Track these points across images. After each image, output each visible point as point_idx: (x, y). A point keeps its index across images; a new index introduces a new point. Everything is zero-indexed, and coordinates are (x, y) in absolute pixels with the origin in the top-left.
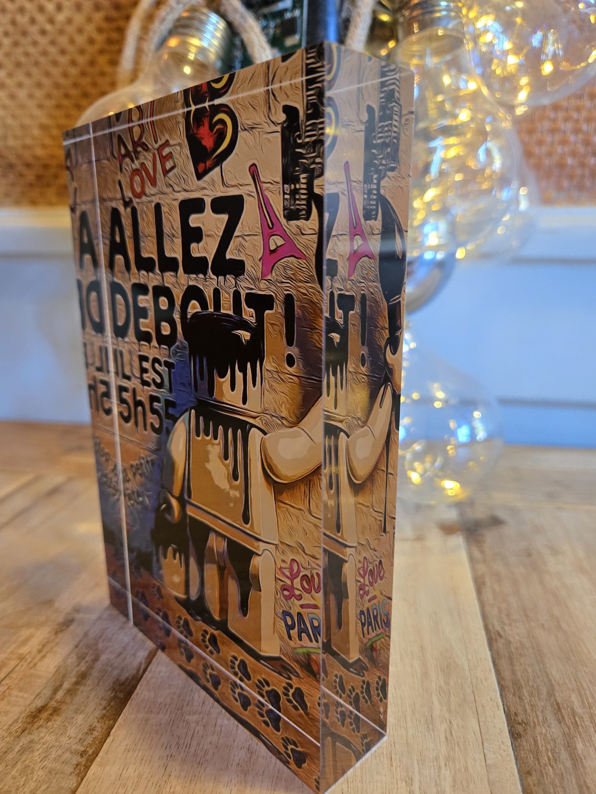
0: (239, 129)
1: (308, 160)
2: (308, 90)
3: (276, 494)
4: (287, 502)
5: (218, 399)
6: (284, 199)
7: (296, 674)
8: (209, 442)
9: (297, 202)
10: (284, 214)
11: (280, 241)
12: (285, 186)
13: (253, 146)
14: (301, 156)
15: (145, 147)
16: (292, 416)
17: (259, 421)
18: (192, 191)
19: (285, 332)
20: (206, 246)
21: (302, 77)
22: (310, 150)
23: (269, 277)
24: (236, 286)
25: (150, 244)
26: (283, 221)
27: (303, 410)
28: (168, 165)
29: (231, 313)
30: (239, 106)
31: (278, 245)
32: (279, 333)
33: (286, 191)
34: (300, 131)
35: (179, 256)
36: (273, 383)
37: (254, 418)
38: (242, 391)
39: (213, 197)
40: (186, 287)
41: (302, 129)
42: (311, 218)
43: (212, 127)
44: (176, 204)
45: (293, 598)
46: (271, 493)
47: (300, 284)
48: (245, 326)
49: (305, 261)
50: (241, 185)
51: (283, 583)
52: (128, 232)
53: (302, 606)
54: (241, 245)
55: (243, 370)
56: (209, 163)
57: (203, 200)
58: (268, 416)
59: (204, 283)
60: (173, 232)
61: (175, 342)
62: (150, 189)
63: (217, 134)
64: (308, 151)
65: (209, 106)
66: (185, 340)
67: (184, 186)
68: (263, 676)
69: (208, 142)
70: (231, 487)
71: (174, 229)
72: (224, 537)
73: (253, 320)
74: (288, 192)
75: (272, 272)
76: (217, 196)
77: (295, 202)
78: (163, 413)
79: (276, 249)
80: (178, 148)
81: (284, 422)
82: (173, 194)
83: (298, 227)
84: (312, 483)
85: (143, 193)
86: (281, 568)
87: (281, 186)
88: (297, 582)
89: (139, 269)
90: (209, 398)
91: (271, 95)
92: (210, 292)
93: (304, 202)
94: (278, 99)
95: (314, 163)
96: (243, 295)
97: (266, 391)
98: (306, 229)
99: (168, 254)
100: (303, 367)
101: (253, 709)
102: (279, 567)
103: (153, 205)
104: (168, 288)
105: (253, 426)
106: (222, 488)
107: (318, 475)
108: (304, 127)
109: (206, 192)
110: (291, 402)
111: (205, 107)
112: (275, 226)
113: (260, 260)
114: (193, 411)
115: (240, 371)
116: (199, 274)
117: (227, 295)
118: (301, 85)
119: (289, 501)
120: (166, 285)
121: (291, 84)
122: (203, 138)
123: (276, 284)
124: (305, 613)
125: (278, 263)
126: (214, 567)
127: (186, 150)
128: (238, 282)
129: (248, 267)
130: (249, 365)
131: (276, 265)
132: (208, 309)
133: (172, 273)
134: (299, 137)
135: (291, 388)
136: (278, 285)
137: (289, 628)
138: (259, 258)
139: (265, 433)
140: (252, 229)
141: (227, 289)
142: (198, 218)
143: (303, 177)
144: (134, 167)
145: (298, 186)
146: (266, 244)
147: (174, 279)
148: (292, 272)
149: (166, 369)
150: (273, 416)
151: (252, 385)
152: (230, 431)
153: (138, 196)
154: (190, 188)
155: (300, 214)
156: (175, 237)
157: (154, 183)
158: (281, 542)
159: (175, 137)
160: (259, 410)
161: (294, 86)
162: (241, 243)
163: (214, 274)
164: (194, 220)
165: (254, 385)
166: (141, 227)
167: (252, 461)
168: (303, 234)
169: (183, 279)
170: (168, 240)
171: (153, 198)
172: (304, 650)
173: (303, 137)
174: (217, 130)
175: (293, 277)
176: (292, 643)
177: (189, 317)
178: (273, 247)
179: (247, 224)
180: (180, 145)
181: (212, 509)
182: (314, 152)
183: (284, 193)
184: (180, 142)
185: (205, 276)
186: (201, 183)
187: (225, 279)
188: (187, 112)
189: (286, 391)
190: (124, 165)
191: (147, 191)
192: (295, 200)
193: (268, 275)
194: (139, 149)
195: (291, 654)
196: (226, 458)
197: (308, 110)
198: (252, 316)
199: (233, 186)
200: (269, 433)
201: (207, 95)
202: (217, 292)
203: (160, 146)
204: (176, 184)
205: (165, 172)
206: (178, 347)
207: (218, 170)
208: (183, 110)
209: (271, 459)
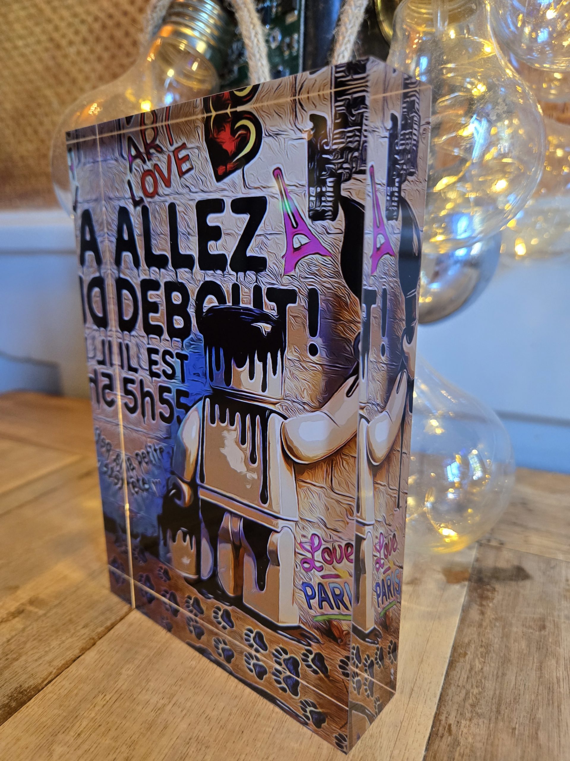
0: (263, 135)
1: (335, 166)
2: (336, 101)
3: (296, 474)
4: (308, 481)
5: (236, 388)
6: (309, 201)
7: (316, 641)
8: (225, 428)
9: (323, 204)
10: (309, 214)
11: (304, 240)
12: (311, 189)
13: (277, 152)
14: (328, 161)
15: (160, 150)
16: (314, 401)
17: (280, 407)
18: (211, 192)
19: (308, 324)
20: (225, 244)
21: (331, 89)
22: (338, 156)
23: (292, 273)
24: (256, 282)
25: (163, 242)
26: (308, 221)
27: (326, 395)
28: (185, 167)
29: (251, 306)
30: (263, 113)
31: (303, 243)
32: (302, 326)
33: (312, 194)
34: (327, 139)
35: (195, 253)
36: (294, 372)
37: (274, 404)
38: (262, 379)
39: (234, 198)
40: (202, 283)
41: (330, 137)
42: (338, 218)
43: (233, 132)
44: (193, 204)
45: (314, 569)
46: (291, 474)
47: (325, 279)
48: (266, 318)
49: (330, 258)
50: (264, 188)
51: (303, 557)
52: (138, 230)
53: (323, 577)
54: (263, 243)
55: (263, 360)
56: (230, 166)
57: (223, 200)
58: (289, 402)
59: (222, 279)
60: (189, 230)
61: (189, 335)
62: (162, 189)
63: (239, 139)
64: (336, 157)
65: (231, 112)
66: (200, 332)
67: (202, 187)
68: (281, 646)
69: (229, 146)
70: (248, 470)
71: (190, 228)
72: (240, 517)
73: (275, 313)
74: (314, 195)
75: (295, 268)
76: (239, 197)
77: (321, 204)
78: (174, 403)
79: (300, 247)
80: (196, 151)
81: (306, 407)
82: (189, 195)
83: (323, 227)
84: (334, 462)
85: (156, 193)
86: (301, 542)
87: (306, 189)
88: (318, 555)
89: (149, 265)
90: (226, 387)
91: (298, 105)
92: (228, 287)
93: (331, 204)
94: (305, 109)
95: (341, 168)
96: (264, 290)
97: (287, 379)
98: (332, 228)
99: (182, 251)
100: (327, 356)
101: (270, 678)
102: (299, 542)
103: (167, 204)
104: (182, 284)
105: (272, 411)
106: (239, 471)
107: (341, 455)
108: (331, 135)
109: (226, 193)
110: (314, 388)
111: (227, 113)
112: (299, 226)
113: (283, 257)
114: (208, 400)
115: (260, 361)
116: (216, 270)
117: (246, 290)
118: (329, 96)
119: (311, 480)
120: (180, 281)
121: (319, 95)
122: (224, 143)
123: (300, 279)
124: (326, 583)
125: (302, 260)
126: (229, 547)
127: (205, 153)
128: (259, 277)
129: (269, 263)
130: (269, 355)
131: (300, 262)
132: (226, 303)
133: (187, 270)
134: (327, 144)
135: (314, 375)
136: (302, 280)
137: (309, 598)
138: (282, 256)
139: (285, 418)
140: (275, 228)
141: (247, 285)
142: (217, 218)
143: (330, 181)
144: (146, 168)
145: (324, 189)
146: (290, 242)
147: (189, 276)
148: (317, 269)
149: (179, 360)
150: (294, 401)
151: (272, 374)
152: (248, 418)
153: (151, 196)
154: (209, 189)
155: (326, 214)
156: (191, 235)
157: (168, 184)
158: (301, 519)
159: (193, 140)
160: (279, 397)
161: (322, 97)
162: (263, 241)
163: (233, 270)
164: (212, 220)
165: (275, 373)
166: (152, 226)
167: (271, 445)
168: (328, 233)
169: (199, 275)
170: (183, 239)
171: (167, 198)
172: (325, 617)
173: (331, 144)
174: (239, 135)
175: (317, 273)
176: (312, 612)
177: (204, 311)
178: (296, 246)
179: (270, 224)
180: (198, 148)
181: (227, 492)
182: (342, 158)
183: (310, 196)
184: (199, 145)
185: (223, 272)
186: (220, 185)
187: (245, 275)
188: (207, 117)
189: (308, 379)
190: (134, 166)
191: (160, 191)
192: (321, 201)
193: (291, 271)
194: (152, 151)
195: (311, 622)
196: (243, 442)
197: (336, 119)
198: (274, 310)
199: (256, 188)
200: (290, 417)
201: (228, 102)
202: (236, 288)
203: (176, 149)
204: (192, 185)
205: (182, 174)
206: (192, 340)
207: (239, 172)
208: (203, 116)
209: (291, 441)
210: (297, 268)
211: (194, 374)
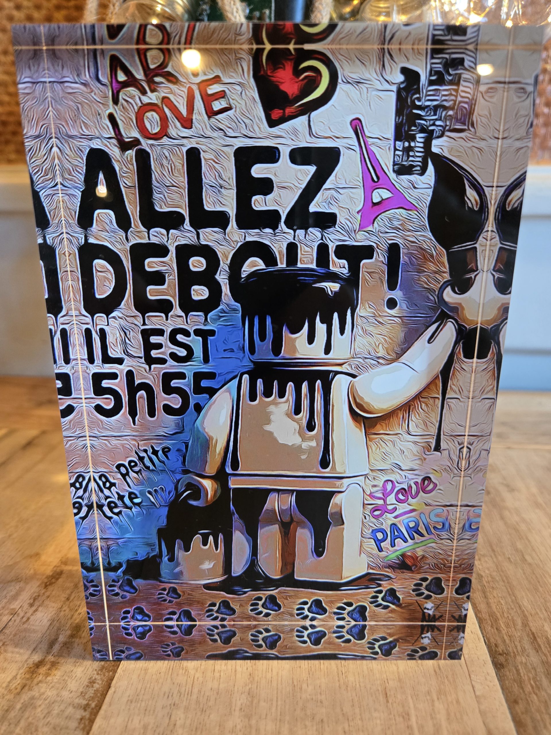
0: (340, 80)
1: (427, 122)
2: (432, 58)
3: (367, 429)
4: (381, 432)
5: (288, 356)
6: (394, 155)
7: (387, 579)
9: (411, 159)
10: (394, 168)
11: (386, 194)
12: (397, 142)
13: (357, 101)
14: (420, 117)
15: (173, 79)
16: (391, 354)
17: (348, 367)
18: (259, 138)
19: (386, 278)
20: (278, 199)
21: (427, 44)
22: (431, 113)
23: (370, 228)
24: (322, 239)
25: (176, 196)
26: (392, 176)
27: (405, 346)
28: (217, 106)
29: (314, 266)
30: (340, 57)
31: (384, 198)
32: (379, 281)
33: (398, 148)
34: (420, 94)
35: (231, 210)
36: (367, 328)
37: (341, 365)
38: (325, 342)
39: (294, 147)
40: (240, 244)
41: (423, 93)
42: (426, 174)
43: (297, 72)
44: (231, 152)
45: (386, 513)
46: (361, 430)
47: (409, 233)
49: (416, 212)
50: (337, 138)
51: (373, 506)
52: (127, 181)
53: (396, 517)
55: (327, 321)
56: (289, 111)
57: (277, 148)
58: (360, 360)
59: (272, 238)
60: (221, 182)
61: (219, 305)
63: (306, 81)
64: (428, 114)
65: (295, 49)
66: (236, 301)
67: (245, 132)
69: (290, 88)
70: (304, 439)
71: (222, 178)
72: (292, 491)
73: (345, 271)
74: (401, 149)
75: (373, 223)
76: (301, 146)
77: (408, 158)
78: (189, 390)
79: (380, 201)
80: (238, 87)
81: (380, 361)
82: (224, 139)
83: (410, 181)
84: (412, 407)
85: (163, 133)
86: (371, 493)
87: (392, 142)
88: (391, 499)
89: (148, 226)
90: (273, 357)
91: (387, 55)
92: (281, 247)
93: (420, 159)
94: (396, 60)
95: (434, 124)
96: (332, 247)
97: (357, 336)
98: (420, 183)
99: (208, 207)
100: (407, 308)
101: (330, 638)
102: (368, 493)
103: (185, 149)
104: (207, 246)
105: (337, 373)
106: (290, 444)
107: (419, 399)
108: (424, 91)
109: (282, 141)
110: (390, 341)
111: (288, 50)
112: (380, 180)
113: (358, 212)
114: (246, 377)
115: (322, 322)
116: (264, 228)
117: (307, 249)
118: (425, 52)
119: (383, 430)
120: (203, 242)
121: (413, 49)
122: (282, 83)
123: (379, 235)
124: (399, 522)
125: (382, 214)
127: (251, 91)
128: (325, 234)
129: (340, 219)
130: (336, 315)
131: (380, 216)
132: (277, 265)
133: (216, 229)
134: (419, 99)
135: (391, 328)
136: (381, 235)
137: (378, 542)
138: (357, 211)
139: (354, 376)
140: (350, 182)
141: (308, 243)
142: (268, 168)
143: (420, 137)
144: (146, 100)
145: (412, 144)
146: (368, 197)
147: (220, 236)
148: (400, 223)
149: (200, 338)
150: (366, 358)
151: (339, 334)
153: (156, 137)
154: (256, 134)
155: (414, 169)
156: (225, 188)
157: (187, 123)
158: (371, 470)
159: (233, 74)
160: (348, 356)
161: (416, 51)
162: (333, 196)
163: (288, 227)
164: (260, 171)
165: (342, 332)
166: (155, 176)
167: (335, 408)
168: (415, 188)
169: (235, 235)
170: (210, 192)
171: (185, 141)
172: (398, 553)
173: (423, 100)
174: (306, 77)
175: (400, 227)
176: (383, 554)
177: (243, 276)
178: (375, 200)
179: (344, 177)
180: (240, 84)
182: (435, 114)
183: (395, 149)
184: (242, 81)
185: (274, 231)
186: (275, 130)
187: (306, 232)
188: (257, 49)
189: (385, 333)
190: (122, 95)
191: (172, 132)
192: (409, 156)
193: (368, 226)
194: (159, 79)
195: (382, 564)
197: (431, 75)
198: (344, 267)
199: (326, 138)
200: (360, 374)
201: (292, 36)
202: (292, 249)
203: (203, 81)
204: (230, 128)
205: (211, 113)
206: (223, 311)
207: (303, 119)
208: (250, 46)
209: (362, 398)
210: (375, 223)
211: (225, 350)
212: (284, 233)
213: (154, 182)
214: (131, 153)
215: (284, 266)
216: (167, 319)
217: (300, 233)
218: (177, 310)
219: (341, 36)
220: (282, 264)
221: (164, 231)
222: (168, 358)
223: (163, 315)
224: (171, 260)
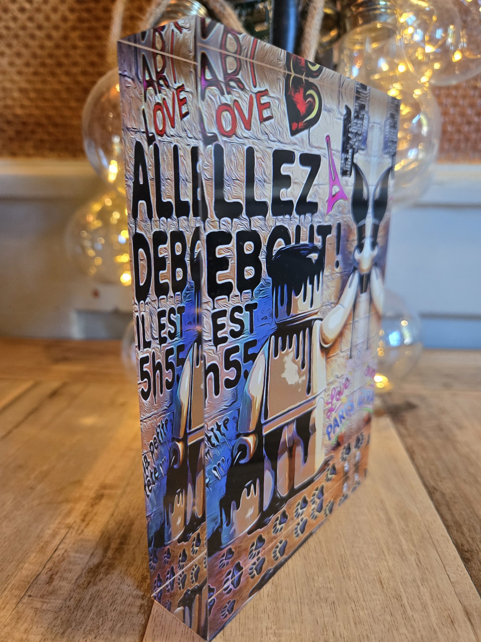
0: (323, 108)
2: (356, 102)
3: (326, 356)
4: (331, 355)
5: (294, 314)
6: (341, 162)
7: (332, 458)
8: (285, 354)
9: (346, 166)
10: (340, 172)
11: (337, 189)
12: (342, 154)
13: (329, 123)
14: (350, 139)
15: (240, 85)
16: (336, 299)
17: (320, 314)
18: (286, 144)
19: (336, 247)
20: (293, 192)
21: (354, 92)
24: (311, 222)
25: (238, 189)
26: (340, 177)
27: (341, 292)
28: (266, 114)
29: (307, 242)
30: (323, 91)
31: (336, 192)
32: (333, 249)
35: (269, 201)
36: (328, 284)
37: (316, 313)
38: (310, 298)
39: (302, 153)
40: (273, 228)
41: (352, 123)
42: (352, 176)
43: (306, 97)
44: (271, 152)
45: (332, 412)
47: (344, 216)
49: (347, 202)
50: (320, 148)
51: (327, 410)
52: (207, 173)
55: (312, 283)
56: (301, 124)
57: (293, 153)
58: (324, 307)
59: (289, 222)
60: (265, 177)
61: (260, 281)
62: (241, 130)
63: (309, 104)
65: (305, 80)
66: (269, 275)
67: (279, 138)
69: (302, 108)
70: (300, 377)
71: (265, 174)
72: (294, 420)
73: (320, 244)
74: (343, 159)
75: (332, 209)
76: (305, 153)
78: (241, 360)
79: (335, 194)
80: (277, 102)
81: (332, 305)
82: (268, 142)
83: (346, 181)
84: (342, 333)
85: (233, 133)
87: (340, 154)
90: (287, 317)
91: (341, 95)
92: (293, 229)
93: (349, 166)
94: (344, 99)
96: (316, 227)
97: (324, 291)
99: (257, 198)
100: (343, 266)
102: (326, 402)
103: (245, 148)
104: (255, 232)
105: (315, 320)
106: (294, 383)
107: (346, 327)
109: (296, 147)
110: (336, 290)
111: (302, 79)
112: (335, 180)
114: (273, 337)
115: (310, 283)
116: (285, 215)
117: (305, 230)
118: (353, 97)
120: (253, 229)
121: (349, 94)
122: (298, 103)
126: (286, 454)
127: (284, 106)
128: (313, 218)
129: (320, 207)
130: (315, 277)
131: (335, 204)
132: (291, 243)
133: (260, 217)
134: (350, 127)
135: (336, 281)
136: (334, 217)
137: (329, 434)
138: (326, 201)
139: (322, 320)
140: (324, 180)
141: (305, 225)
142: (289, 168)
143: (350, 152)
144: (224, 101)
145: (347, 156)
146: (330, 191)
147: (262, 223)
148: (342, 209)
150: (327, 305)
151: (317, 291)
152: (302, 334)
153: (229, 135)
154: (284, 140)
155: (347, 173)
156: (267, 182)
157: (248, 125)
158: (327, 385)
159: (275, 90)
160: (320, 306)
161: (350, 96)
162: (317, 190)
163: (297, 214)
164: (285, 169)
165: (318, 289)
166: (226, 170)
168: (348, 185)
169: (271, 221)
170: (258, 185)
171: (246, 141)
173: (352, 128)
174: (309, 101)
175: (341, 212)
176: (330, 441)
177: (274, 254)
178: (333, 193)
179: (322, 176)
180: (278, 99)
183: (341, 159)
184: (279, 97)
185: (290, 216)
186: (293, 138)
187: (305, 217)
188: (288, 74)
189: (334, 285)
190: (207, 93)
191: (239, 132)
192: (346, 164)
193: (330, 212)
194: (232, 84)
196: (298, 356)
198: (320, 241)
199: (315, 148)
200: (324, 318)
201: (304, 70)
202: (298, 230)
203: (259, 92)
204: (271, 133)
205: (263, 120)
206: (262, 286)
207: (306, 132)
208: (285, 71)
209: (324, 335)
211: (262, 319)
212: (295, 218)
213: (225, 176)
214: (211, 147)
215: (294, 244)
216: (229, 301)
217: (302, 216)
218: (235, 291)
219: (324, 77)
220: (293, 244)
221: (229, 220)
222: (228, 335)
223: (226, 297)
224: (233, 246)
